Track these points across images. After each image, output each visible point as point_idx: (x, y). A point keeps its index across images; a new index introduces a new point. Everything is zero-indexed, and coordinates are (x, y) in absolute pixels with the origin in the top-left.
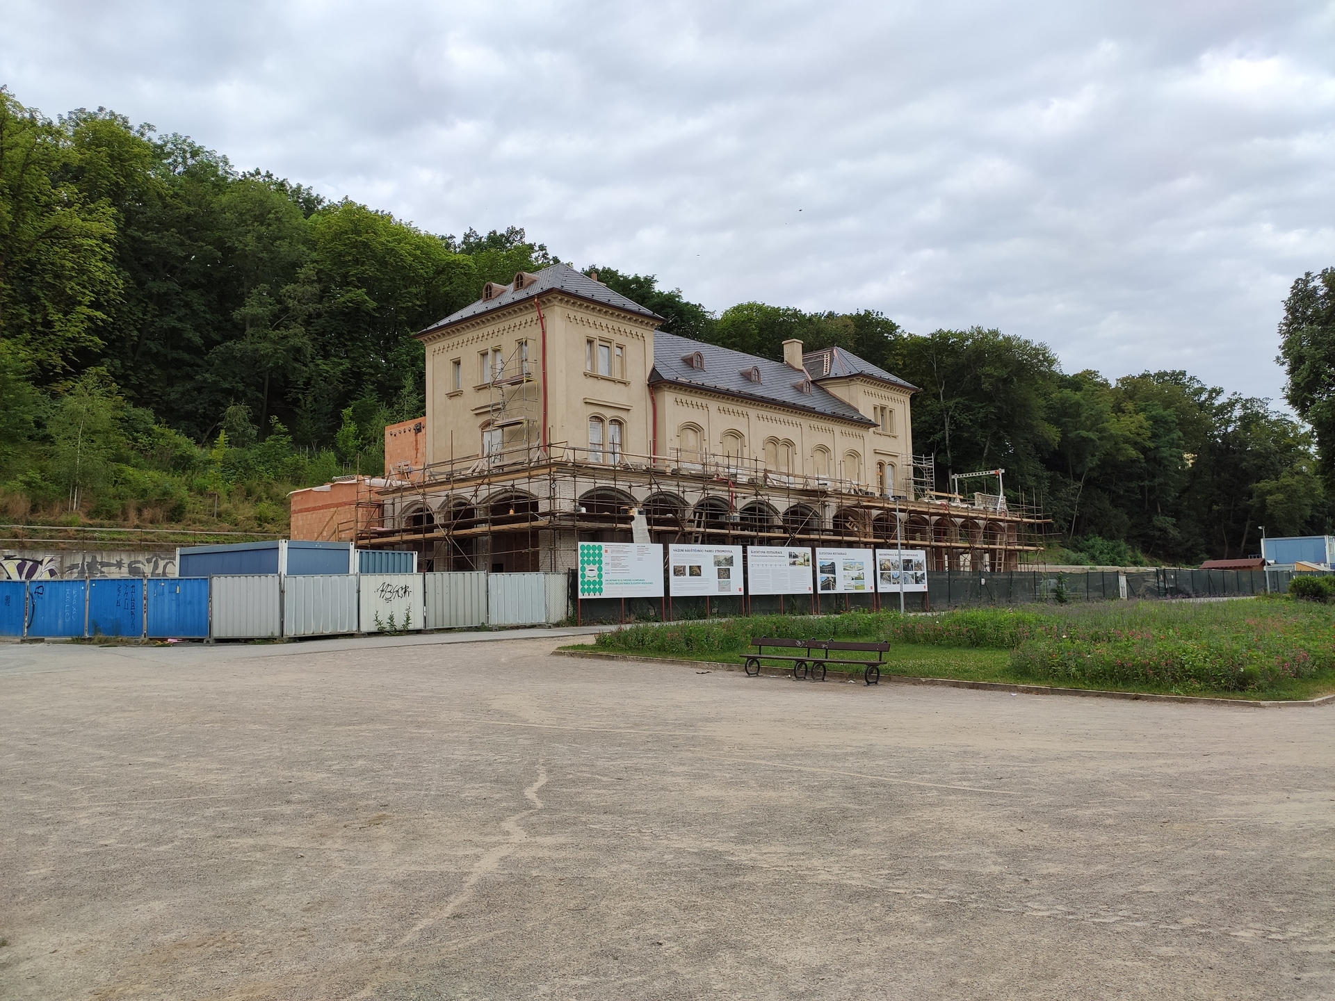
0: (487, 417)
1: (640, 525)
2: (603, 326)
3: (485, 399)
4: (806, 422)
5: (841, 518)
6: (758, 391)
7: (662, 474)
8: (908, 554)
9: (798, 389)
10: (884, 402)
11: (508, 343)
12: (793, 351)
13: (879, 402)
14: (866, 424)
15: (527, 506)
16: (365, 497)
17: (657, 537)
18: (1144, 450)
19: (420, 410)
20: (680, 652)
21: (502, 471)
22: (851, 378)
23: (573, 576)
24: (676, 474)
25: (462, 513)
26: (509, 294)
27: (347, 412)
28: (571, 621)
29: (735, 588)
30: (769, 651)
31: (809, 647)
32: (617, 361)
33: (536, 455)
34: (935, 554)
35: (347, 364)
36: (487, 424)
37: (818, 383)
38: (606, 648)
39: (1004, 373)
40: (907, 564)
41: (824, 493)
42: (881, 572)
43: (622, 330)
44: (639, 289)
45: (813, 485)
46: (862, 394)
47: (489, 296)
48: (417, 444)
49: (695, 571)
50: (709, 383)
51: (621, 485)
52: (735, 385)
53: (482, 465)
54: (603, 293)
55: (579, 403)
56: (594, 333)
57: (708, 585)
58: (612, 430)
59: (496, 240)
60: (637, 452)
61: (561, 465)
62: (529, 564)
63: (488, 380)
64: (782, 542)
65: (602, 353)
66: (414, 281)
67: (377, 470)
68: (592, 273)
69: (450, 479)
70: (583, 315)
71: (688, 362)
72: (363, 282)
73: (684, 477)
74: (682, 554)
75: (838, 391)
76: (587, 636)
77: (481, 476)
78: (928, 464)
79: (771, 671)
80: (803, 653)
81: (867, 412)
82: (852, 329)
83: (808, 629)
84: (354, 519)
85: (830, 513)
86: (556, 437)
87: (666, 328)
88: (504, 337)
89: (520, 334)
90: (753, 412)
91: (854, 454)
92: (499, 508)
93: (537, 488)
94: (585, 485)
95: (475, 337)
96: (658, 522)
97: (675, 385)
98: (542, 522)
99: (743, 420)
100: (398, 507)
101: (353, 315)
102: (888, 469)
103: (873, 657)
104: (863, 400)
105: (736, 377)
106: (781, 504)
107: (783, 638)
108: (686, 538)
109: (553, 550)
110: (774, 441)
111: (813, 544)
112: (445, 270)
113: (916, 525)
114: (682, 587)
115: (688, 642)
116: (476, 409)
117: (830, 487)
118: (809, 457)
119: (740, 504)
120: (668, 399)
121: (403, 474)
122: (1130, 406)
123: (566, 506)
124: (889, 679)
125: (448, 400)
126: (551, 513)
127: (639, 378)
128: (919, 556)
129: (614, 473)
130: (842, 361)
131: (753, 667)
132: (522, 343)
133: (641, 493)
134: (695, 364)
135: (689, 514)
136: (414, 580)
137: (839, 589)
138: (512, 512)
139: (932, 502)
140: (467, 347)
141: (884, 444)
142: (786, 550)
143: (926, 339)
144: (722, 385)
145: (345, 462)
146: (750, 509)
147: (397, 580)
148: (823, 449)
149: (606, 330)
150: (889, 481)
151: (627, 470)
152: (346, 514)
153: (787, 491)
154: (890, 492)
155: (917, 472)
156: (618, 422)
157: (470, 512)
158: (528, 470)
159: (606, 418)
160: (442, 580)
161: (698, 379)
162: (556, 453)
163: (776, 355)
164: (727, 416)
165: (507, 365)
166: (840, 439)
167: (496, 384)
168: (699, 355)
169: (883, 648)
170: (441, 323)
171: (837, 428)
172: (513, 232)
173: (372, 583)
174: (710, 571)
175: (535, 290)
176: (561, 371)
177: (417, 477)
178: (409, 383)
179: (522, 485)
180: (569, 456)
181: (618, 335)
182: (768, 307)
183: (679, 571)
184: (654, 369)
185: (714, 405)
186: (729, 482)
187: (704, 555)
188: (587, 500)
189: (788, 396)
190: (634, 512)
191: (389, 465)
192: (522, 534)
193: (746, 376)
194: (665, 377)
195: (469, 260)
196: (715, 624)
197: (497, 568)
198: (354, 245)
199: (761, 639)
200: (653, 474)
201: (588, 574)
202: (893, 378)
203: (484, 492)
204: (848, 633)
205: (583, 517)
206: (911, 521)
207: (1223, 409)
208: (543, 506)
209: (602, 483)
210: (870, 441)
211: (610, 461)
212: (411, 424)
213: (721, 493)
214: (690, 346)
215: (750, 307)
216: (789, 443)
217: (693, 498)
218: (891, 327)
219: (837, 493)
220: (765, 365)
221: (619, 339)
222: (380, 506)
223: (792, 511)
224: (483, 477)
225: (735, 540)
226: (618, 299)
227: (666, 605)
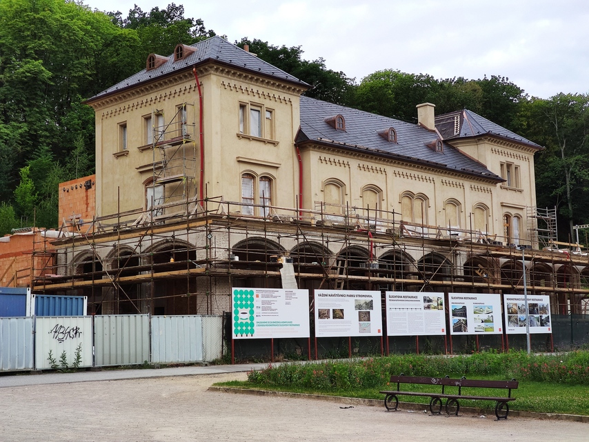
0: (150, 176)
1: (288, 272)
2: (256, 92)
3: (148, 158)
4: (438, 178)
5: (472, 263)
6: (395, 150)
7: (307, 226)
8: (533, 299)
9: (431, 148)
10: (510, 160)
11: (169, 108)
12: (427, 114)
13: (504, 159)
14: (493, 180)
15: (186, 255)
16: (40, 247)
17: (303, 283)
19: (90, 168)
20: (325, 389)
21: (163, 223)
22: (479, 138)
23: (227, 319)
24: (320, 226)
25: (127, 261)
26: (170, 64)
27: (25, 170)
28: (226, 360)
29: (374, 329)
30: (406, 388)
31: (445, 383)
32: (267, 124)
33: (193, 209)
34: (558, 299)
35: (25, 127)
36: (148, 182)
37: (450, 143)
38: (257, 385)
40: (533, 309)
41: (455, 243)
42: (509, 315)
43: (272, 95)
44: (286, 59)
45: (445, 235)
46: (489, 152)
47: (152, 65)
48: (87, 199)
49: (338, 314)
50: (350, 143)
51: (271, 236)
52: (373, 145)
53: (146, 217)
54: (255, 63)
55: (233, 163)
56: (246, 98)
57: (349, 327)
58: (262, 186)
59: (157, 15)
60: (285, 206)
61: (217, 219)
62: (188, 308)
63: (151, 141)
64: (416, 288)
65: (253, 117)
66: (85, 53)
67: (52, 223)
68: (244, 44)
69: (118, 231)
70: (236, 83)
71: (331, 124)
72: (40, 54)
73: (328, 229)
74: (326, 299)
75: (468, 150)
76: (240, 373)
77: (145, 228)
78: (551, 216)
79: (408, 406)
80: (437, 391)
81: (494, 168)
82: (480, 93)
83: (442, 367)
84: (26, 267)
85: (461, 261)
86: (212, 192)
87: (310, 94)
88: (166, 102)
89: (179, 100)
90: (390, 169)
91: (482, 207)
92: (161, 257)
93: (195, 239)
94: (238, 236)
95: (140, 103)
96: (304, 270)
97: (320, 146)
98: (200, 269)
99: (381, 177)
100: (69, 255)
101: (31, 84)
102: (514, 221)
103: (502, 394)
104: (491, 158)
105: (375, 138)
106: (417, 253)
107: (419, 376)
108: (330, 284)
109: (209, 295)
110: (409, 195)
111: (446, 290)
112: (112, 42)
113: (541, 273)
114: (326, 329)
115: (332, 378)
116: (140, 168)
117: (461, 237)
118: (441, 210)
119: (379, 253)
120: (313, 157)
121: (75, 227)
123: (221, 255)
124: (517, 415)
125: (115, 160)
126: (208, 262)
127: (286, 137)
128: (545, 300)
129: (264, 225)
130: (470, 122)
131: (393, 403)
132: (182, 108)
133: (289, 243)
134: (337, 126)
135: (332, 262)
136: (84, 323)
137: (471, 331)
138: (172, 260)
139: (556, 251)
140: (134, 113)
141: (510, 198)
142: (421, 295)
143: (547, 102)
144: (362, 145)
145: (24, 216)
146: (388, 257)
147: (69, 322)
148: (454, 202)
149: (257, 96)
150: (515, 232)
151: (276, 223)
152: (23, 263)
153: (421, 241)
154: (516, 242)
155: (541, 223)
156: (268, 179)
157: (135, 261)
158: (187, 222)
159: (257, 175)
160: (110, 323)
161: (340, 139)
162: (212, 206)
163: (411, 117)
164: (367, 172)
165: (168, 127)
166: (470, 194)
167: (159, 145)
168: (341, 117)
169: (512, 385)
170: (109, 90)
171: (467, 184)
172: (173, 8)
173: (46, 325)
174: (351, 314)
175: (192, 61)
176: (217, 133)
177: (87, 229)
178: (80, 144)
179: (182, 235)
180: (224, 209)
181: (268, 100)
182: (403, 74)
183: (323, 315)
184: (300, 131)
185: (354, 163)
186: (370, 233)
187: (347, 300)
188: (240, 249)
189: (423, 155)
190: (283, 260)
191: (62, 218)
192: (182, 279)
193: (384, 137)
194: (311, 137)
195: (133, 33)
196: (357, 363)
197: (159, 311)
198: (32, 21)
199: (400, 377)
200: (300, 225)
201: (240, 317)
202: (518, 138)
203: (147, 243)
204: (479, 372)
205: (236, 265)
206: (535, 268)
208: (201, 255)
209: (253, 234)
210: (497, 196)
211: (260, 213)
212: (82, 181)
213: (362, 242)
214: (333, 110)
215: (388, 74)
216: (423, 197)
217: (336, 247)
218: (516, 91)
219: (468, 243)
220: (401, 127)
221: (268, 103)
222: (54, 255)
223: (426, 259)
224: (146, 229)
225: (374, 286)
226: (268, 68)
227: (312, 346)
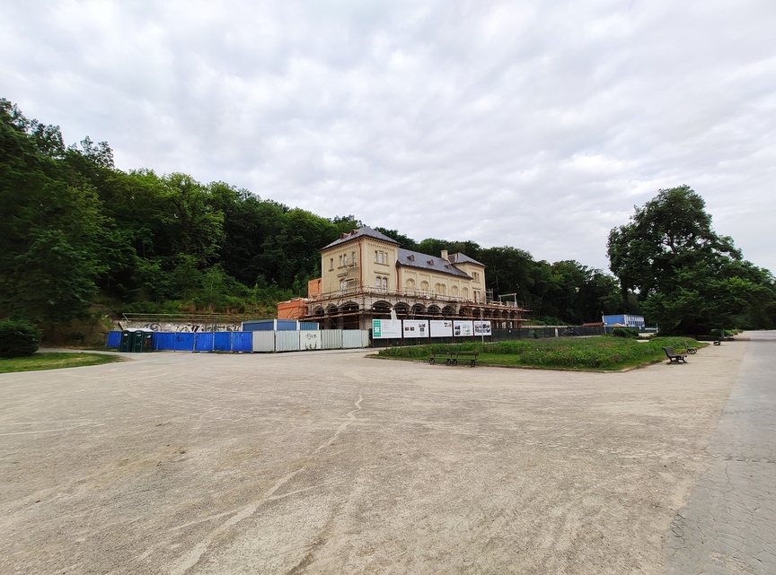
0: (342, 278)
1: (393, 313)
2: (381, 247)
3: (341, 271)
4: (449, 278)
5: (462, 310)
6: (433, 268)
7: (401, 296)
8: (484, 322)
9: (446, 267)
10: (476, 271)
11: (349, 253)
12: (445, 254)
13: (474, 271)
14: (470, 279)
15: (355, 307)
16: (302, 305)
17: (399, 317)
18: (562, 287)
19: (320, 276)
20: (407, 357)
21: (347, 296)
22: (464, 263)
23: (371, 331)
24: (405, 296)
25: (333, 310)
26: (349, 237)
27: (296, 276)
28: (370, 346)
29: (426, 335)
30: (438, 356)
31: (451, 354)
32: (385, 259)
33: (358, 290)
34: (494, 322)
35: (296, 261)
36: (342, 280)
37: (453, 265)
38: (382, 355)
39: (515, 261)
40: (484, 326)
41: (456, 302)
42: (476, 329)
43: (387, 248)
44: (392, 234)
45: (452, 299)
46: (468, 268)
47: (342, 238)
48: (319, 287)
49: (412, 329)
50: (416, 265)
51: (387, 300)
52: (425, 266)
53: (340, 293)
54: (381, 236)
55: (373, 272)
56: (377, 249)
57: (416, 334)
58: (384, 281)
59: (345, 219)
60: (392, 289)
61: (367, 294)
62: (356, 327)
63: (342, 265)
64: (442, 319)
65: (380, 255)
66: (318, 233)
67: (306, 296)
68: (376, 229)
69: (330, 299)
70: (374, 243)
71: (409, 258)
72: (301, 234)
73: (409, 297)
74: (408, 323)
75: (459, 267)
76: (376, 351)
77: (340, 297)
78: (491, 292)
79: (438, 363)
80: (449, 357)
81: (470, 274)
82: (464, 247)
83: (451, 348)
84: (297, 312)
85: (458, 309)
86: (365, 284)
87: (401, 247)
88: (347, 251)
89: (353, 250)
90: (431, 275)
91: (466, 289)
92: (346, 308)
93: (358, 301)
94: (375, 300)
95: (338, 251)
96: (399, 312)
97: (405, 266)
98: (360, 313)
99: (428, 278)
100: (312, 308)
101: (299, 244)
102: (477, 294)
103: (473, 358)
104: (469, 270)
105: (425, 263)
106: (441, 306)
107: (443, 352)
108: (409, 318)
109: (364, 322)
110: (439, 284)
111: (453, 319)
112: (329, 229)
113: (487, 313)
114: (408, 335)
115: (410, 353)
116: (338, 275)
117: (458, 300)
118: (450, 290)
119: (427, 306)
120: (403, 270)
121: (314, 297)
122: (557, 272)
123: (368, 307)
124: (478, 365)
125: (329, 272)
126: (363, 310)
127: (393, 263)
128: (488, 323)
129: (384, 296)
130: (461, 257)
131: (432, 362)
132: (353, 253)
133: (394, 303)
134: (411, 259)
135: (410, 310)
136: (318, 332)
137: (461, 335)
138: (350, 309)
139: (493, 304)
140: (335, 255)
141: (476, 285)
142: (443, 321)
144: (421, 266)
145: (296, 294)
146: (431, 308)
147: (312, 332)
148: (455, 287)
150: (478, 298)
151: (389, 295)
152: (296, 310)
153: (443, 301)
154: (478, 302)
155: (487, 294)
156: (386, 279)
157: (336, 310)
158: (356, 295)
159: (382, 277)
160: (326, 332)
161: (413, 264)
162: (365, 290)
163: (439, 256)
164: (423, 276)
165: (348, 260)
166: (461, 283)
167: (345, 266)
168: (413, 256)
169: (476, 354)
170: (327, 247)
171: (460, 280)
172: (350, 216)
173: (304, 333)
174: (417, 329)
175: (357, 235)
176: (366, 262)
177: (319, 298)
178: (316, 267)
179: (354, 300)
180: (370, 290)
181: (385, 249)
182: (436, 240)
183: (407, 329)
184: (398, 261)
185: (418, 272)
186: (424, 298)
187: (415, 323)
188: (375, 305)
189: (443, 269)
190: (391, 309)
191: (309, 294)
192: (354, 316)
193: (429, 263)
194: (402, 263)
195: (336, 226)
196: (419, 347)
197: (345, 328)
198: (299, 222)
199: (435, 352)
200: (398, 296)
201: (376, 330)
202: (478, 263)
203: (341, 303)
204: (467, 350)
205: (374, 311)
206: (485, 311)
207: (588, 272)
208: (361, 307)
209: (380, 299)
210: (471, 284)
211: (383, 292)
212: (317, 280)
213: (421, 302)
214: (410, 253)
215: (430, 240)
216: (444, 285)
217: (411, 304)
218: (477, 246)
219: (461, 302)
220: (435, 259)
221: (385, 251)
222: (307, 308)
223: (445, 308)
224: (341, 298)
225: (426, 318)
226: (386, 238)
227: (403, 341)
